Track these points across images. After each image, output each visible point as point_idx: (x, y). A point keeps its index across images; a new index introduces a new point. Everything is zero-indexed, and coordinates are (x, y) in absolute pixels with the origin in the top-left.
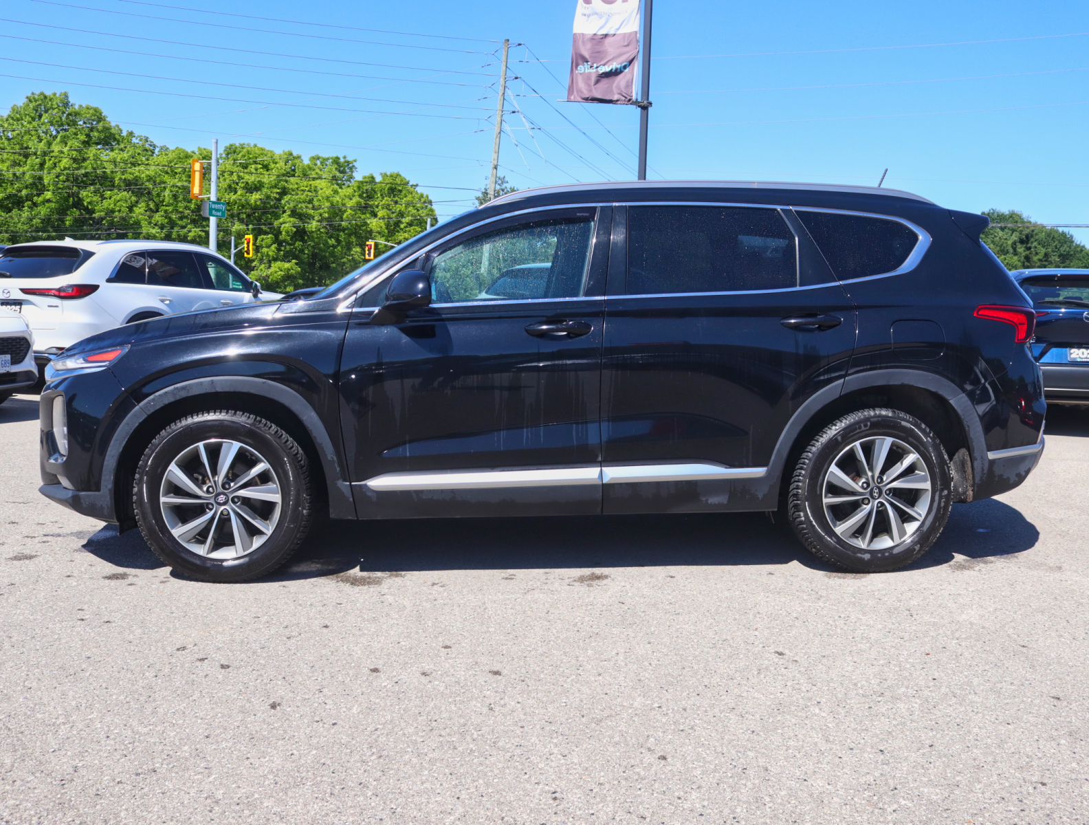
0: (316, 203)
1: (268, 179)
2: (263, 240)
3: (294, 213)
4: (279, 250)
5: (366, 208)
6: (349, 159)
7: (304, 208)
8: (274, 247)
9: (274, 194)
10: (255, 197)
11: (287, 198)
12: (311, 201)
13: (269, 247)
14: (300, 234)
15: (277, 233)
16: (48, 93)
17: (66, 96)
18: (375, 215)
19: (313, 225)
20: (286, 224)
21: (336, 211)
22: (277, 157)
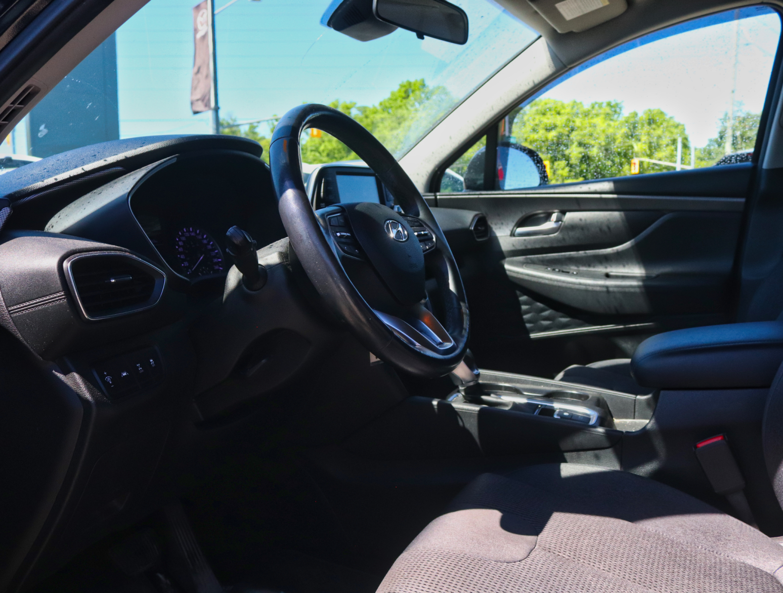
0: (595, 135)
1: (560, 120)
2: (558, 165)
3: (580, 144)
4: (570, 171)
5: (632, 135)
6: (619, 101)
7: (587, 140)
8: (567, 169)
9: (566, 131)
10: (552, 135)
11: (574, 133)
12: (591, 135)
13: (563, 169)
14: (586, 159)
15: (567, 158)
16: (412, 80)
17: (423, 81)
18: (639, 140)
19: (594, 152)
20: (574, 152)
21: (611, 139)
22: (566, 105)
